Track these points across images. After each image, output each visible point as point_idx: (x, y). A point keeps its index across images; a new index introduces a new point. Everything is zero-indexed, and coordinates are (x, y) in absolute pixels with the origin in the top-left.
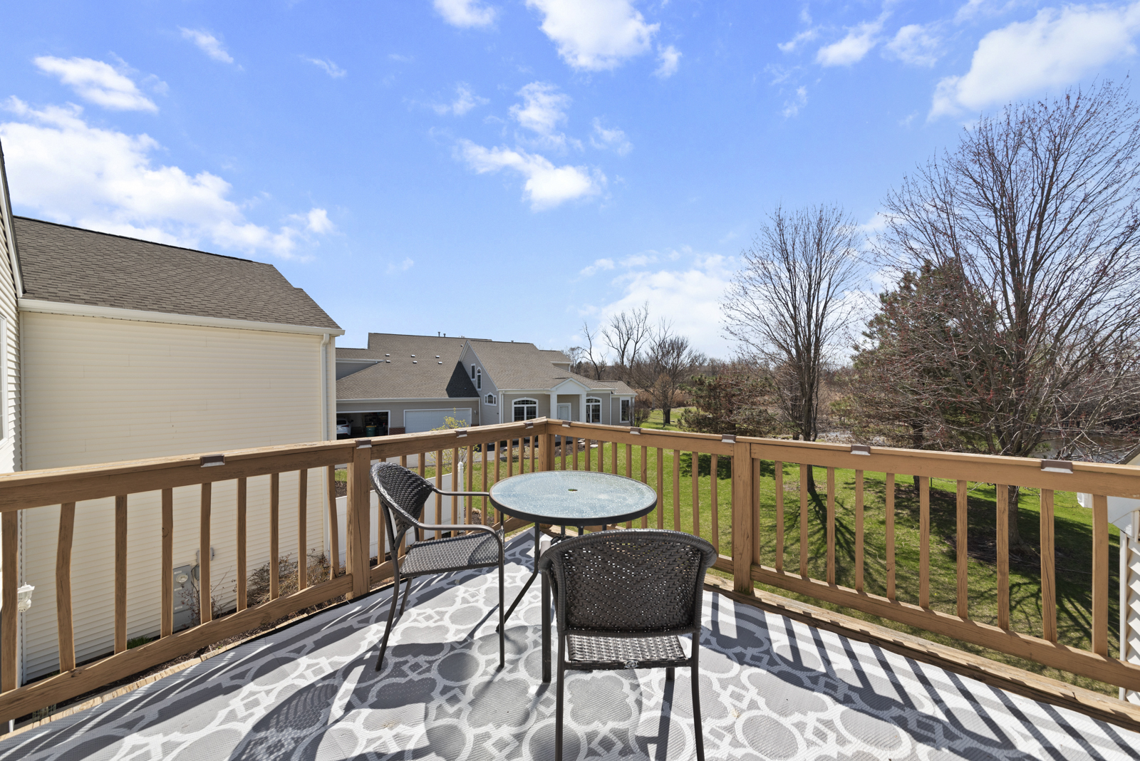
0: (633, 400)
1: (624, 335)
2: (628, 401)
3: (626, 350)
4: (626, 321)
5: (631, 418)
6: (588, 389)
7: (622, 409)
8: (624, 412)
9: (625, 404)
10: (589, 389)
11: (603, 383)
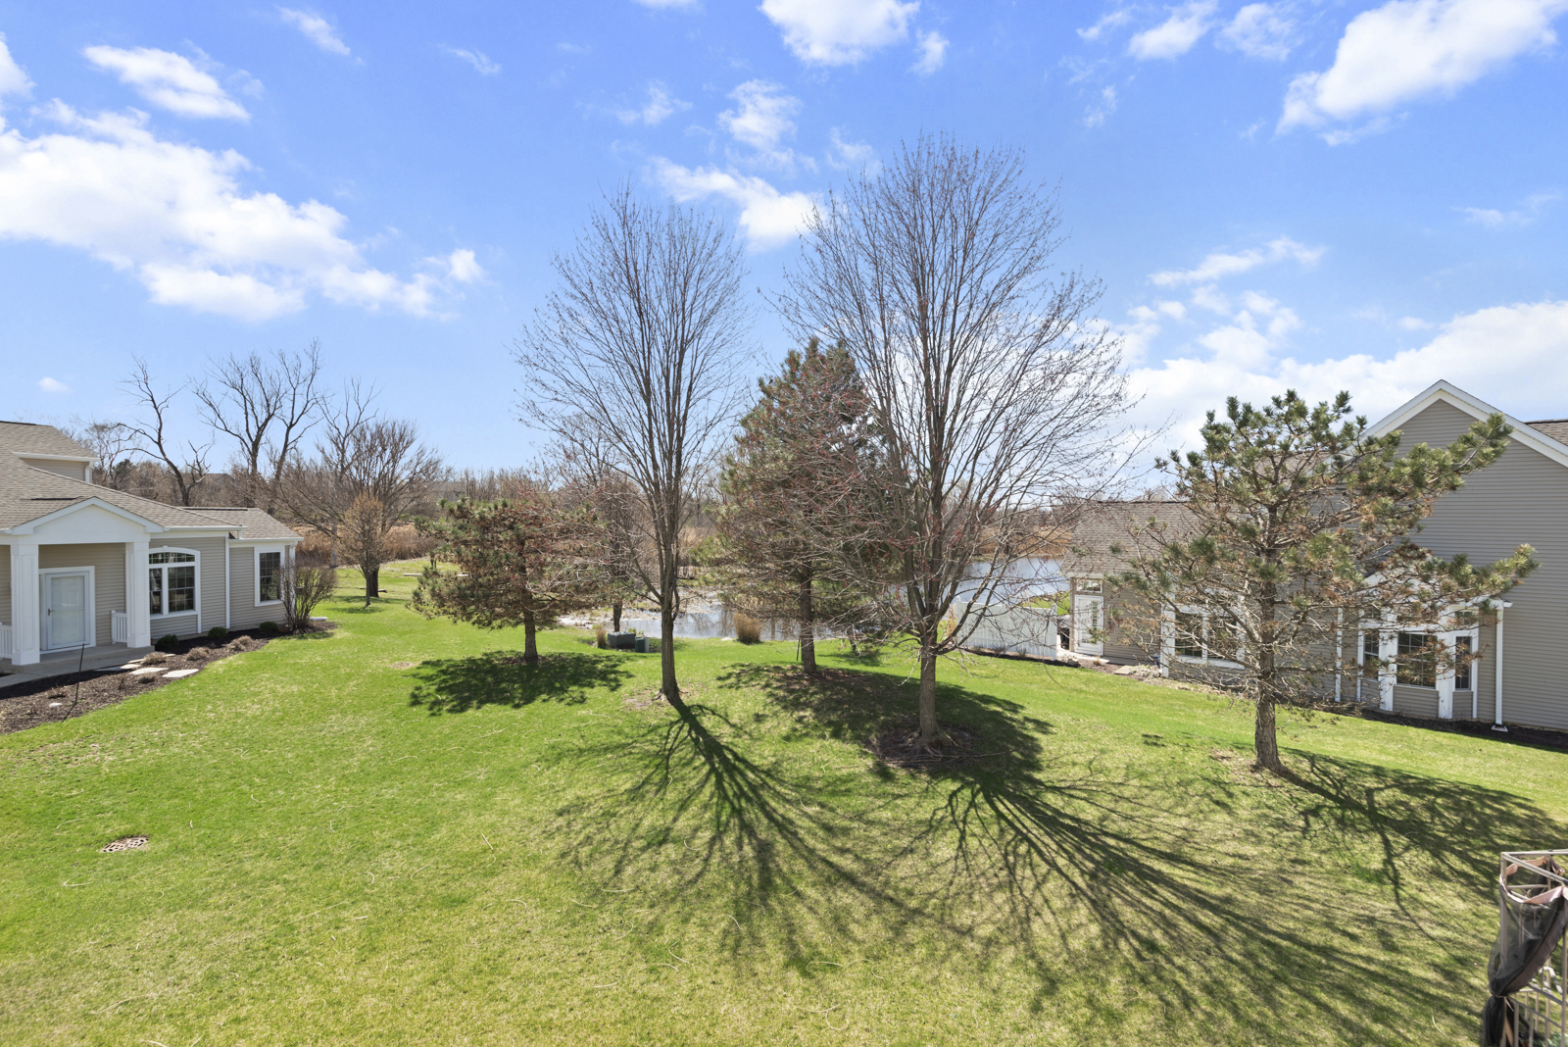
0: (293, 553)
1: (258, 408)
2: (278, 555)
3: (263, 439)
4: (264, 376)
5: (288, 593)
6: (153, 528)
7: (262, 572)
8: (266, 582)
9: (270, 562)
10: (158, 529)
11: (204, 513)
